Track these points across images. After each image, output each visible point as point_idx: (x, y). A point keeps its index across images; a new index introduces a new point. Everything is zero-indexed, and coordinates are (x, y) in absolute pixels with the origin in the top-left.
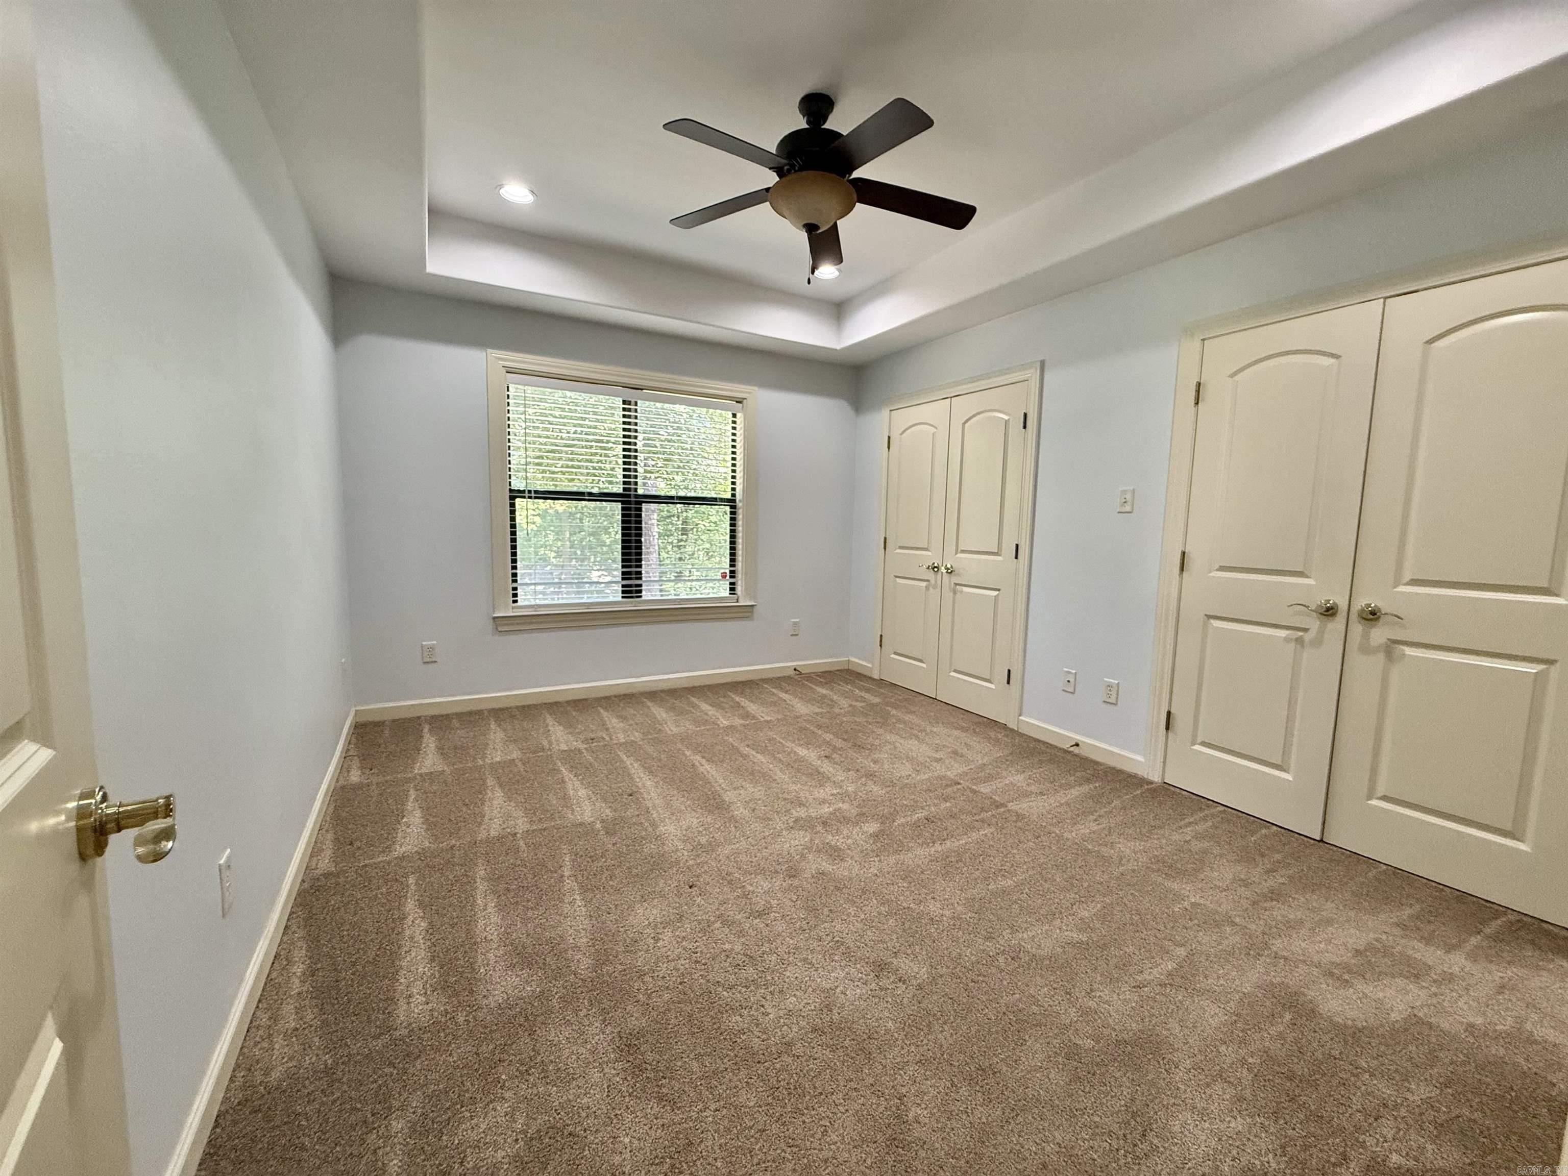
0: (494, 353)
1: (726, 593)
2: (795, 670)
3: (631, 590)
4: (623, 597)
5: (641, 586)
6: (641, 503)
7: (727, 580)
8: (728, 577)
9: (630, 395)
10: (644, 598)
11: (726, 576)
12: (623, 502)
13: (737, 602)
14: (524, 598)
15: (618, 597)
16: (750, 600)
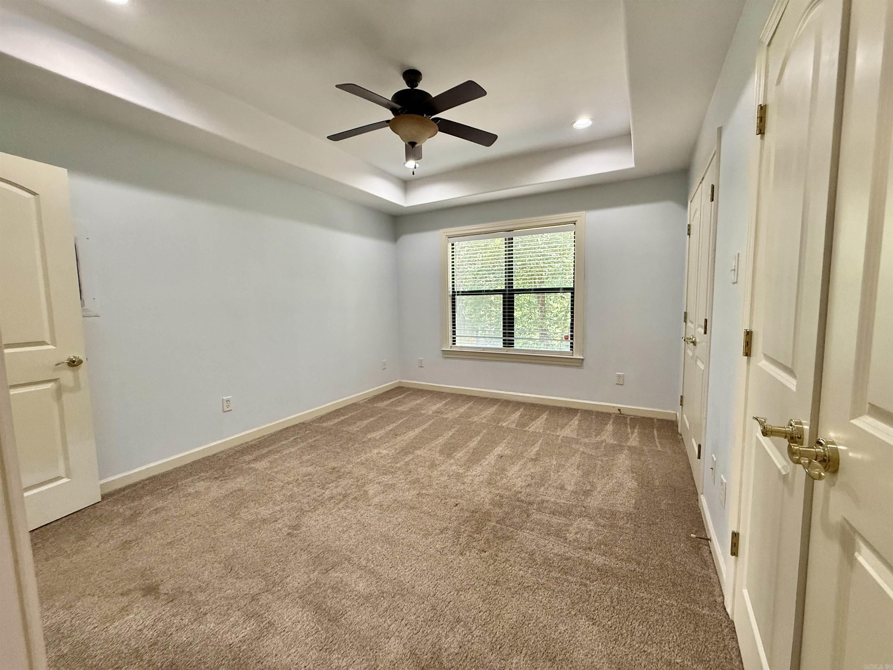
0: (441, 231)
1: (568, 349)
2: (619, 410)
3: (508, 343)
4: (503, 346)
5: (513, 340)
6: (513, 294)
7: (569, 341)
8: (569, 339)
9: (509, 235)
10: (515, 348)
11: (568, 338)
12: (504, 294)
13: (573, 356)
14: (458, 344)
15: (501, 346)
16: (580, 355)
